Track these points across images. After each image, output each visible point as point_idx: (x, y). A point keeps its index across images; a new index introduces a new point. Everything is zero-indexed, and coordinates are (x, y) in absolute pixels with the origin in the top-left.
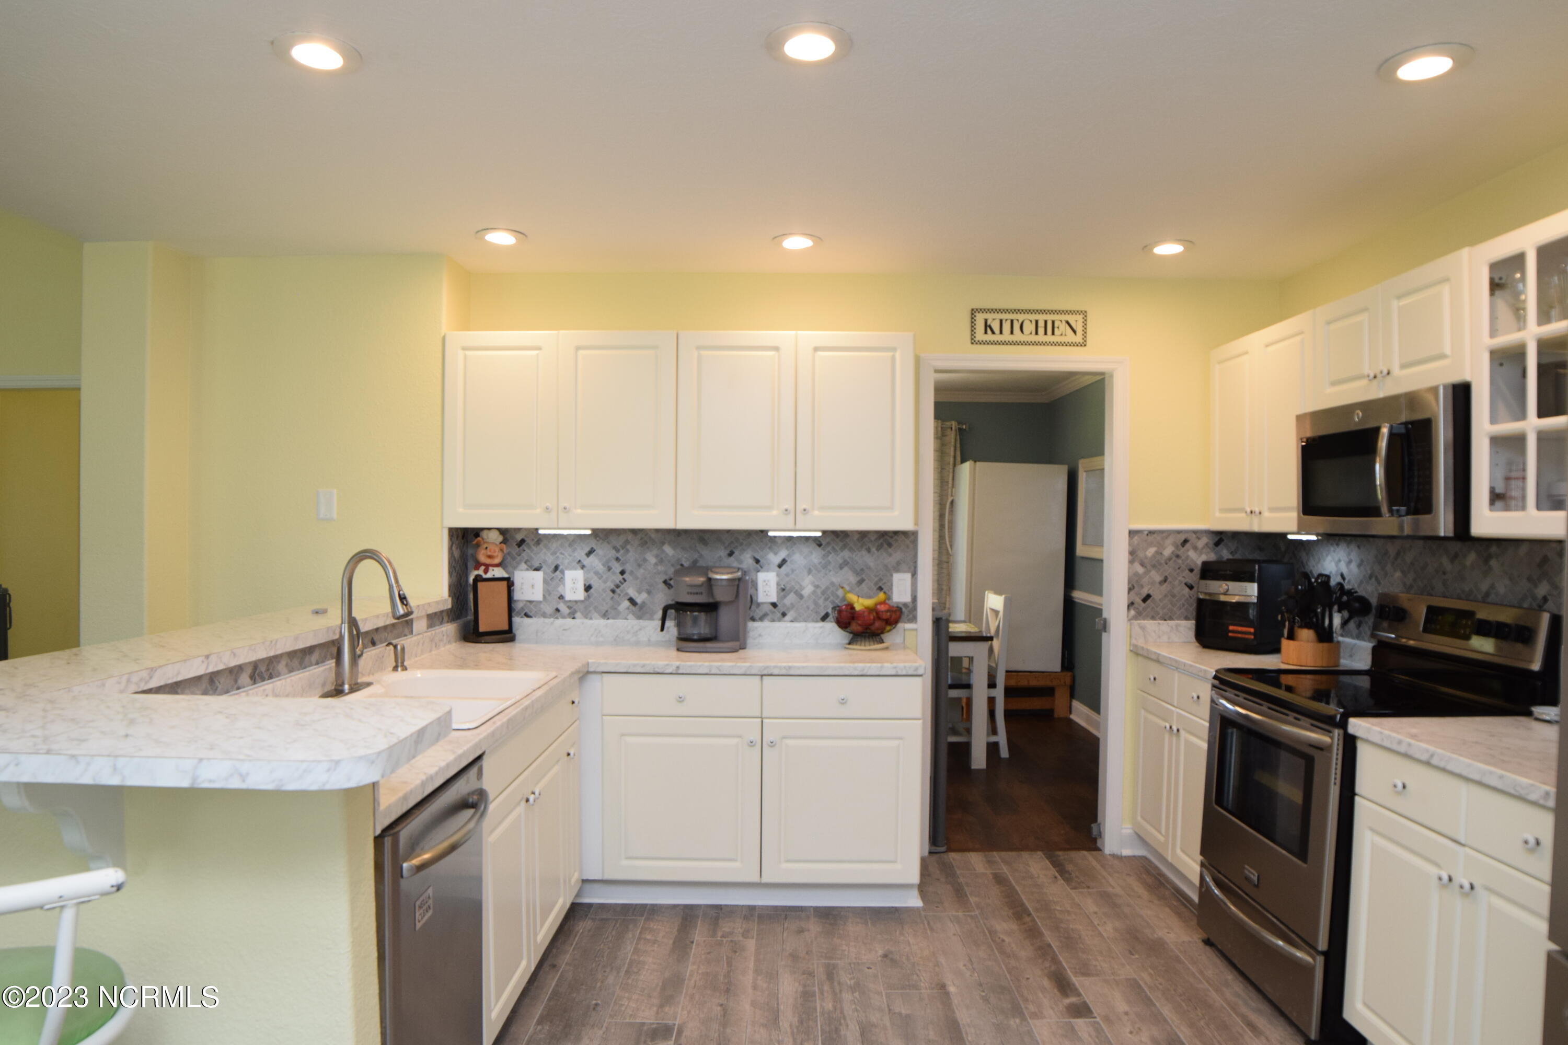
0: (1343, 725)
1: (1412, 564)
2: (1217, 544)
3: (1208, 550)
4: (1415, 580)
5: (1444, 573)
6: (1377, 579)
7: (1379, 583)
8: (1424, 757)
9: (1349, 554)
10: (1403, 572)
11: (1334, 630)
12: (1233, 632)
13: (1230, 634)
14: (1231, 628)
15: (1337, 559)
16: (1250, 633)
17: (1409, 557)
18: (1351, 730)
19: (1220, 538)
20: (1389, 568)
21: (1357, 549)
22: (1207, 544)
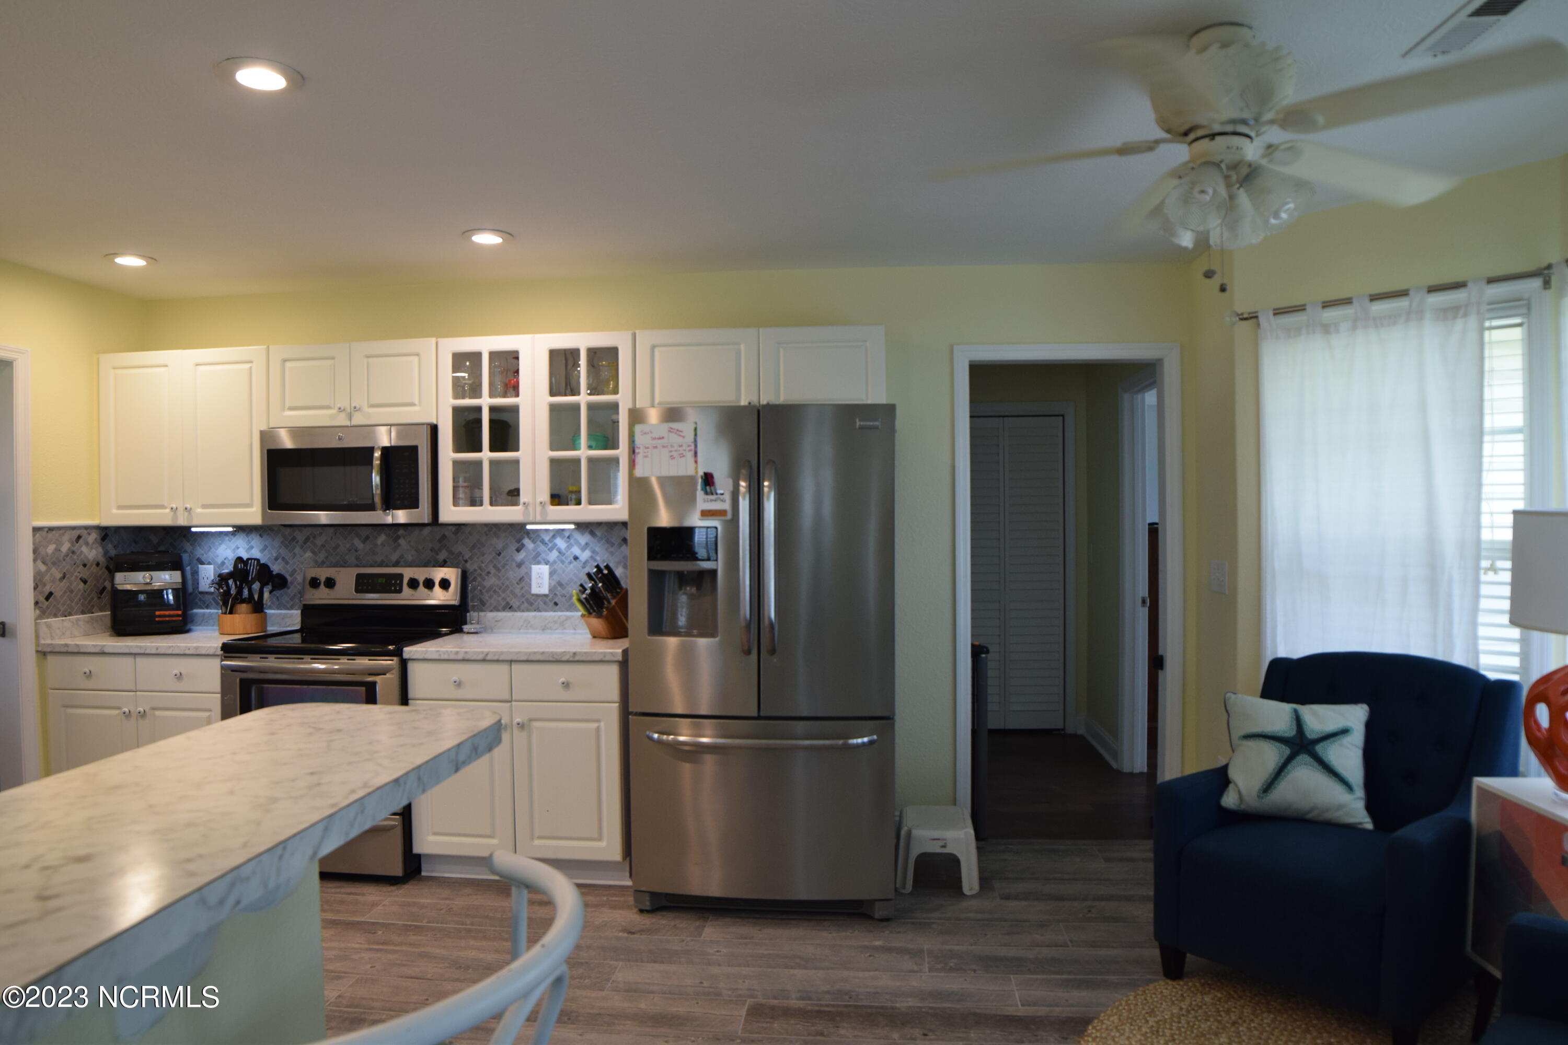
0: (398, 653)
1: (323, 546)
2: (104, 539)
3: (97, 545)
4: (326, 558)
5: (356, 551)
6: (283, 559)
7: (287, 563)
8: (480, 657)
9: (249, 542)
10: (313, 552)
11: (264, 602)
12: (159, 616)
13: (157, 619)
14: (157, 613)
15: (234, 546)
16: (178, 616)
17: (319, 541)
18: (405, 656)
19: (106, 533)
20: (297, 550)
21: (258, 537)
22: (96, 539)
